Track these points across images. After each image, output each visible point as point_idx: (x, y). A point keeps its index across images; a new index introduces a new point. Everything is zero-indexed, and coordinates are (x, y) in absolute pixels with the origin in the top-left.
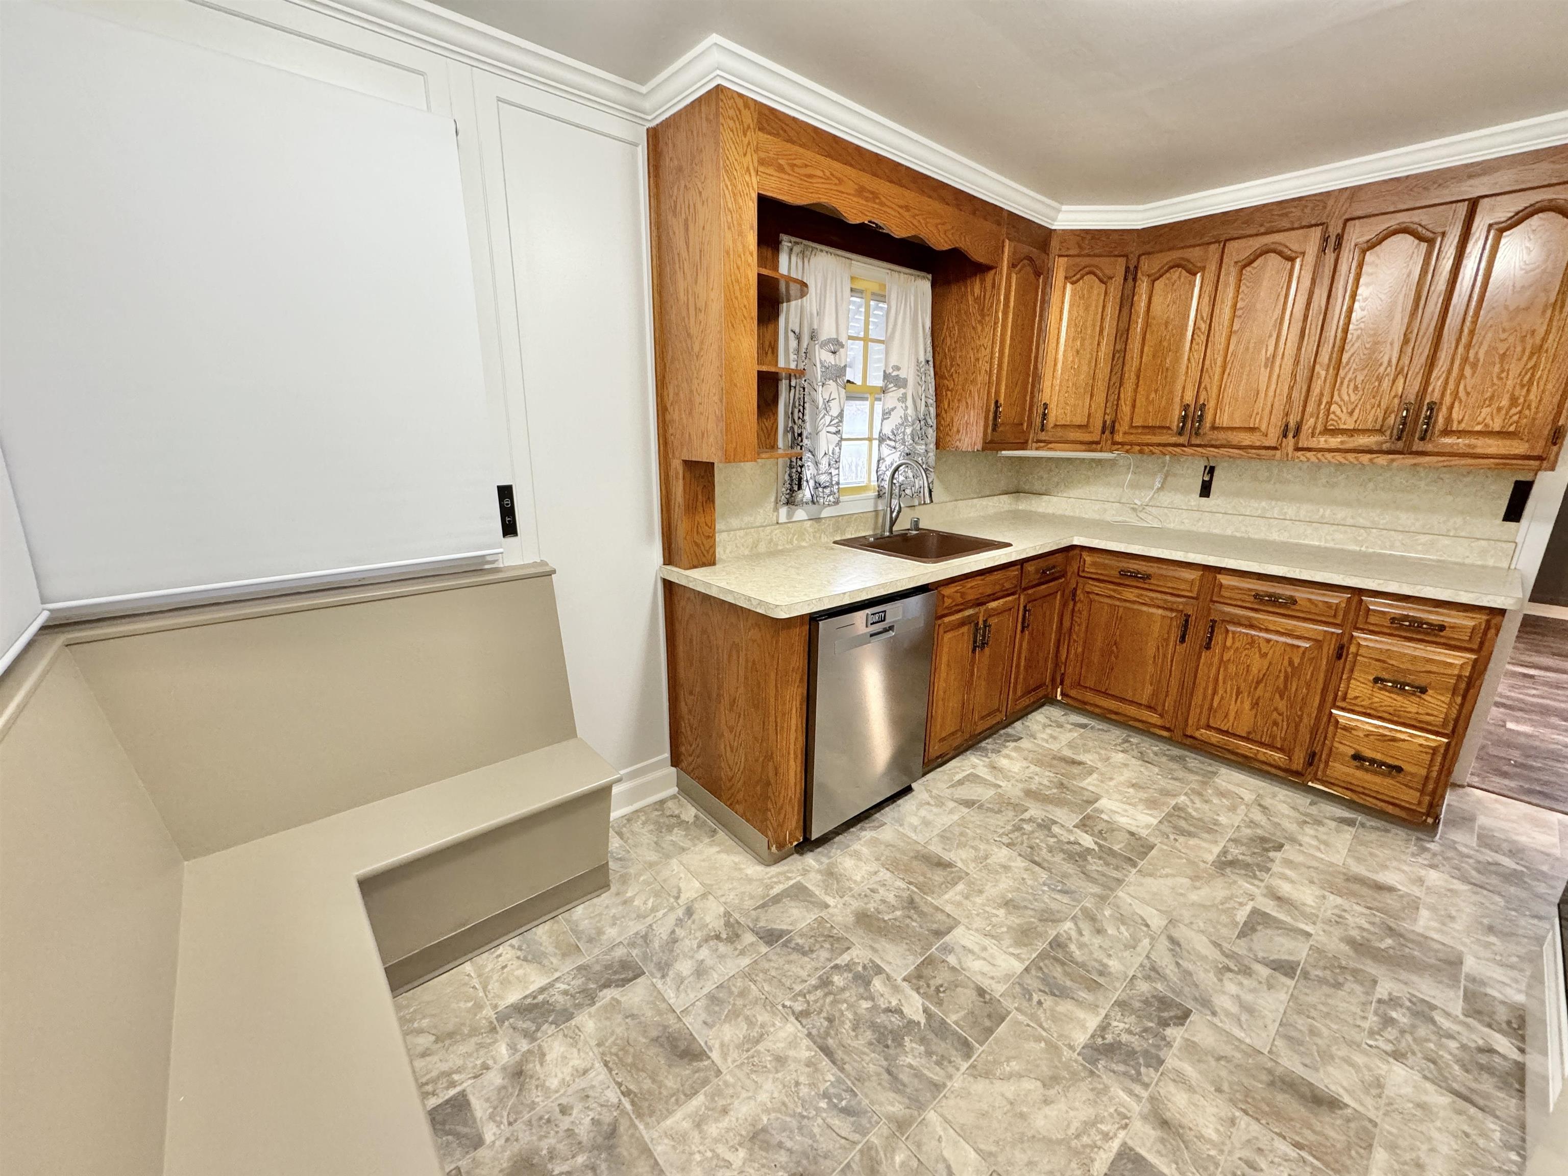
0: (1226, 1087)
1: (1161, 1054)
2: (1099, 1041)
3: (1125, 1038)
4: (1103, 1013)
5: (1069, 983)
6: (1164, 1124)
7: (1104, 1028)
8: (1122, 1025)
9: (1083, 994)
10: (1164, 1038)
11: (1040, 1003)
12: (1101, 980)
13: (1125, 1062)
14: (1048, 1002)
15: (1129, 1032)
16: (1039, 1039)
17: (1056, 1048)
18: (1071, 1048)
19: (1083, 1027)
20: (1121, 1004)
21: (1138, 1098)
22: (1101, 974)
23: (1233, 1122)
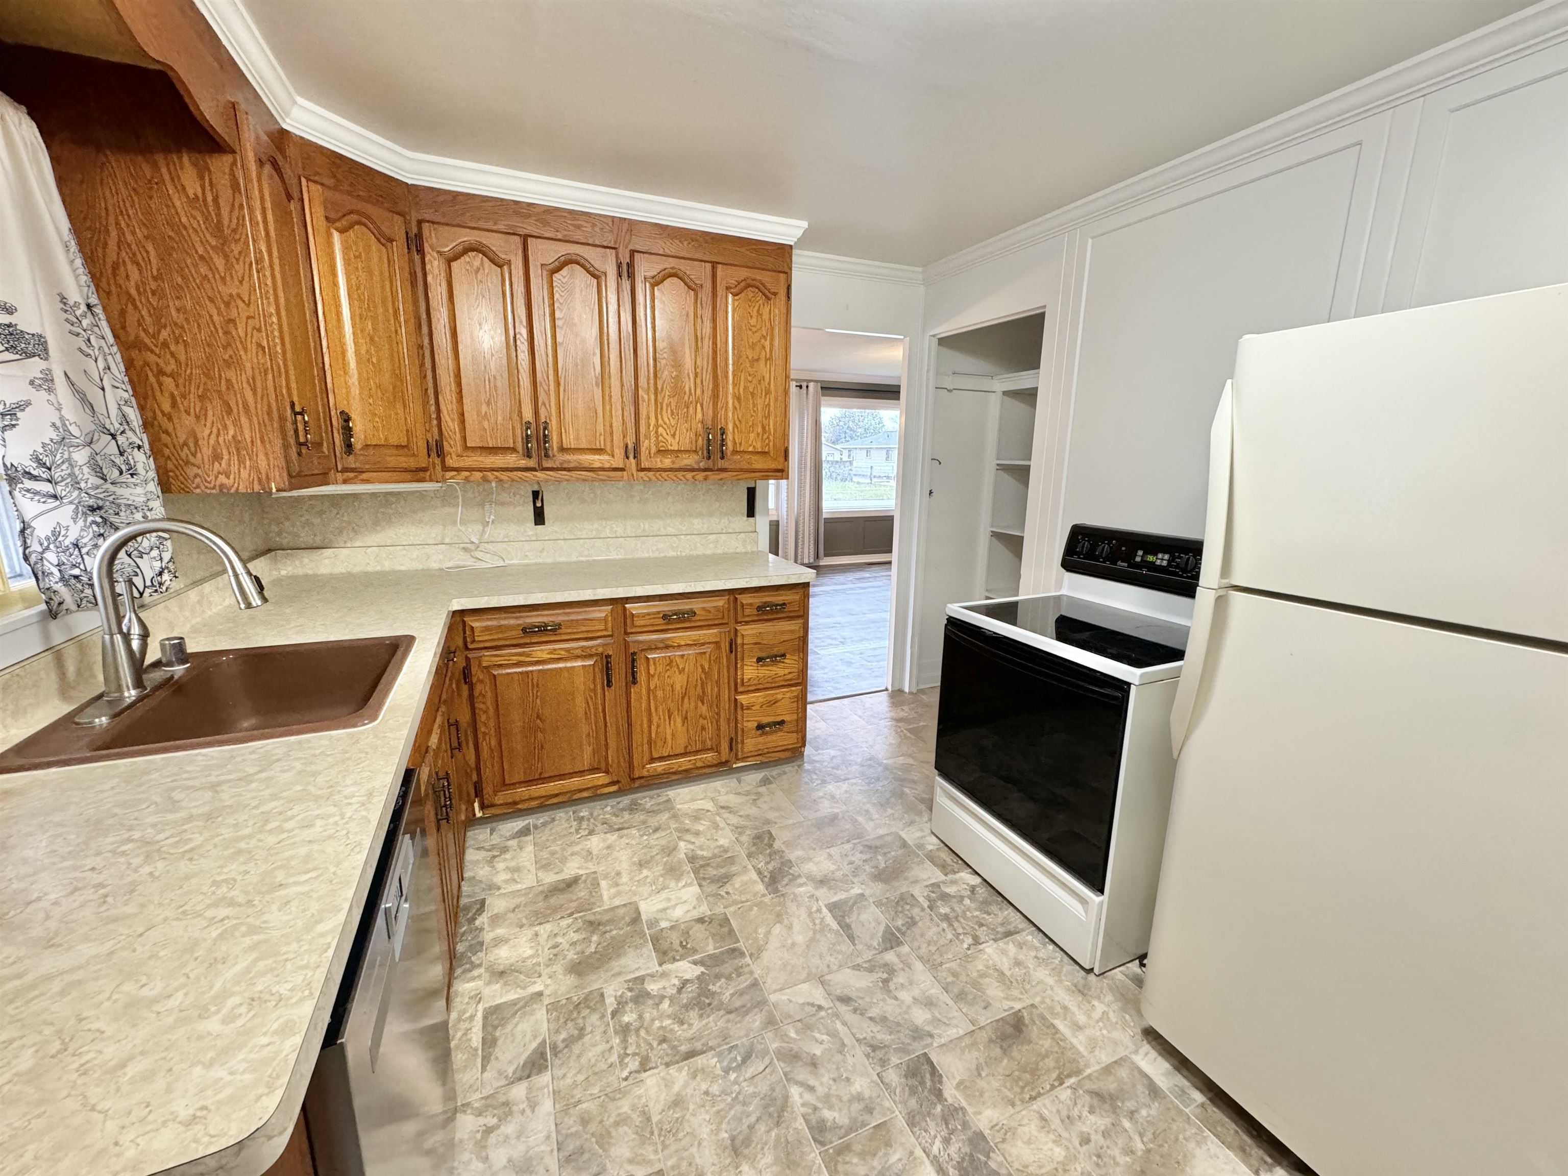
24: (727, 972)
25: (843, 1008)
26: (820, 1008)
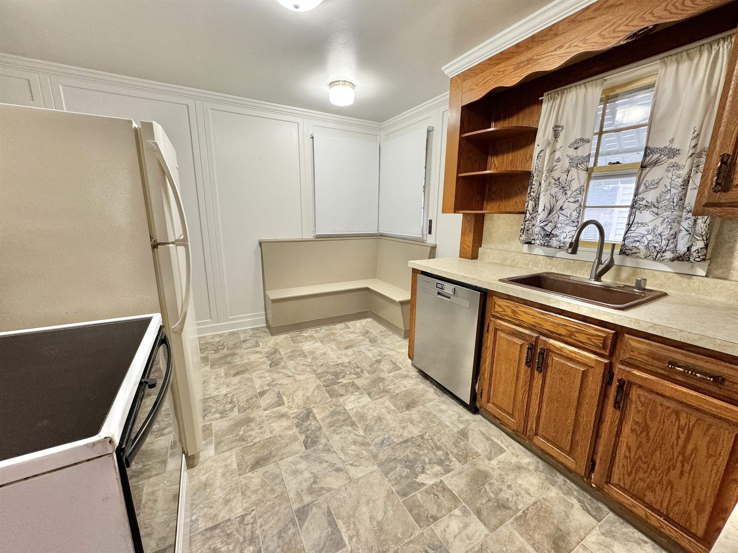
0: (280, 439)
1: (299, 428)
2: (311, 415)
3: (309, 422)
4: (320, 422)
5: (335, 418)
6: (283, 416)
7: (315, 418)
8: (313, 424)
9: (329, 420)
10: (303, 433)
11: (331, 407)
12: (332, 428)
13: (301, 417)
14: (331, 410)
15: (310, 424)
16: (320, 401)
17: (316, 404)
18: (313, 407)
19: (318, 413)
20: (320, 428)
21: (292, 414)
22: (334, 430)
23: (271, 432)
24: (403, 481)
25: (340, 465)
26: (351, 465)
